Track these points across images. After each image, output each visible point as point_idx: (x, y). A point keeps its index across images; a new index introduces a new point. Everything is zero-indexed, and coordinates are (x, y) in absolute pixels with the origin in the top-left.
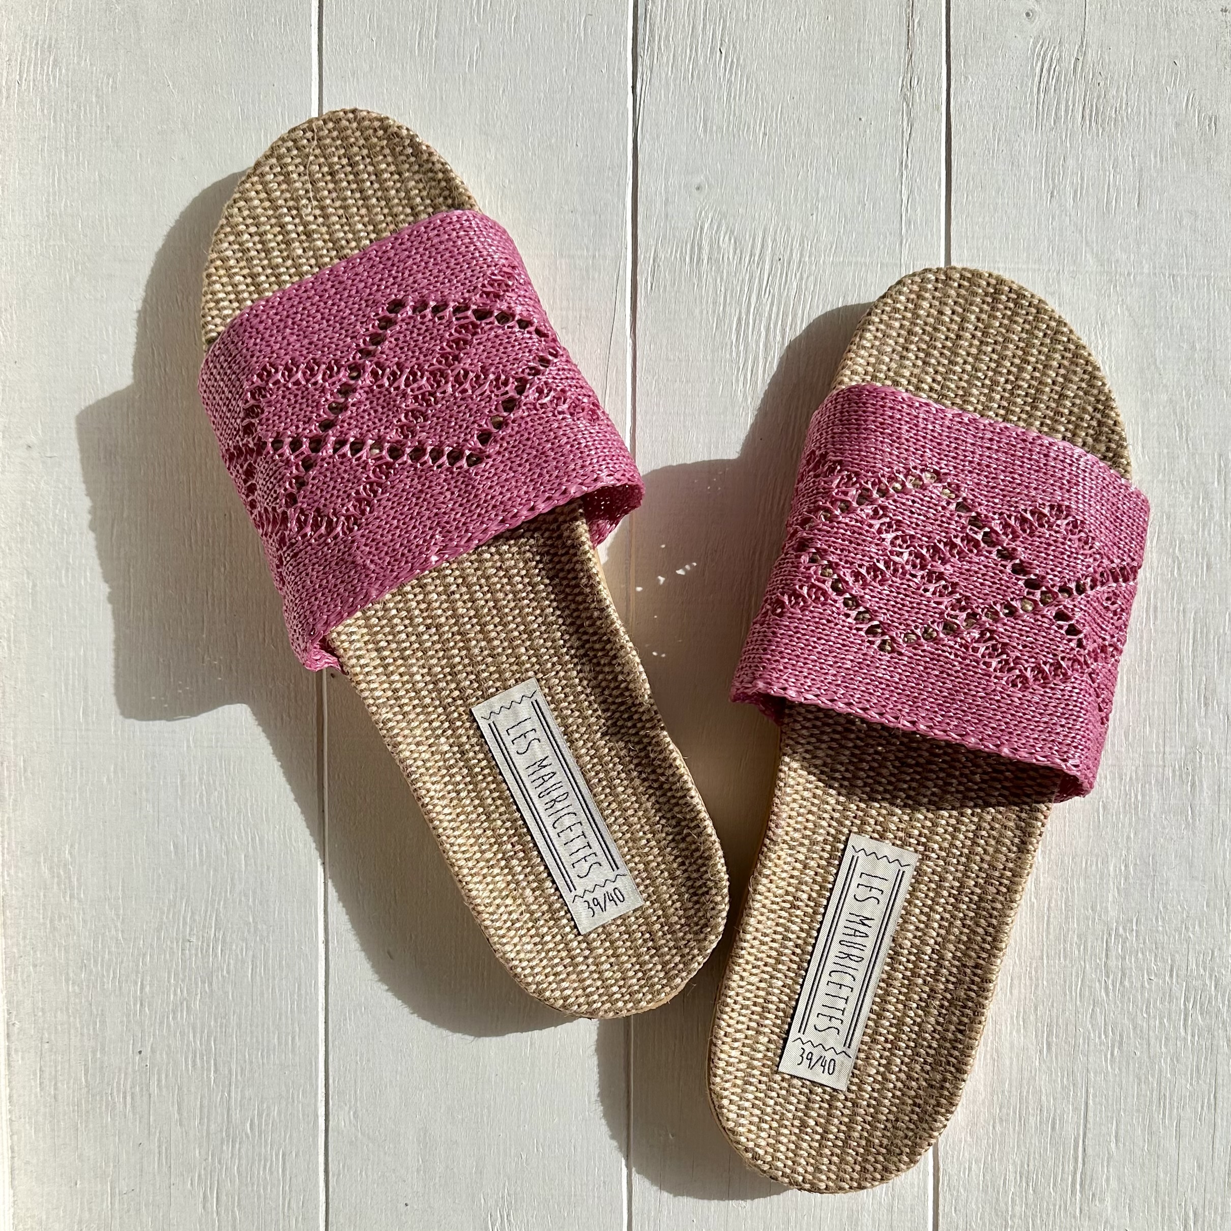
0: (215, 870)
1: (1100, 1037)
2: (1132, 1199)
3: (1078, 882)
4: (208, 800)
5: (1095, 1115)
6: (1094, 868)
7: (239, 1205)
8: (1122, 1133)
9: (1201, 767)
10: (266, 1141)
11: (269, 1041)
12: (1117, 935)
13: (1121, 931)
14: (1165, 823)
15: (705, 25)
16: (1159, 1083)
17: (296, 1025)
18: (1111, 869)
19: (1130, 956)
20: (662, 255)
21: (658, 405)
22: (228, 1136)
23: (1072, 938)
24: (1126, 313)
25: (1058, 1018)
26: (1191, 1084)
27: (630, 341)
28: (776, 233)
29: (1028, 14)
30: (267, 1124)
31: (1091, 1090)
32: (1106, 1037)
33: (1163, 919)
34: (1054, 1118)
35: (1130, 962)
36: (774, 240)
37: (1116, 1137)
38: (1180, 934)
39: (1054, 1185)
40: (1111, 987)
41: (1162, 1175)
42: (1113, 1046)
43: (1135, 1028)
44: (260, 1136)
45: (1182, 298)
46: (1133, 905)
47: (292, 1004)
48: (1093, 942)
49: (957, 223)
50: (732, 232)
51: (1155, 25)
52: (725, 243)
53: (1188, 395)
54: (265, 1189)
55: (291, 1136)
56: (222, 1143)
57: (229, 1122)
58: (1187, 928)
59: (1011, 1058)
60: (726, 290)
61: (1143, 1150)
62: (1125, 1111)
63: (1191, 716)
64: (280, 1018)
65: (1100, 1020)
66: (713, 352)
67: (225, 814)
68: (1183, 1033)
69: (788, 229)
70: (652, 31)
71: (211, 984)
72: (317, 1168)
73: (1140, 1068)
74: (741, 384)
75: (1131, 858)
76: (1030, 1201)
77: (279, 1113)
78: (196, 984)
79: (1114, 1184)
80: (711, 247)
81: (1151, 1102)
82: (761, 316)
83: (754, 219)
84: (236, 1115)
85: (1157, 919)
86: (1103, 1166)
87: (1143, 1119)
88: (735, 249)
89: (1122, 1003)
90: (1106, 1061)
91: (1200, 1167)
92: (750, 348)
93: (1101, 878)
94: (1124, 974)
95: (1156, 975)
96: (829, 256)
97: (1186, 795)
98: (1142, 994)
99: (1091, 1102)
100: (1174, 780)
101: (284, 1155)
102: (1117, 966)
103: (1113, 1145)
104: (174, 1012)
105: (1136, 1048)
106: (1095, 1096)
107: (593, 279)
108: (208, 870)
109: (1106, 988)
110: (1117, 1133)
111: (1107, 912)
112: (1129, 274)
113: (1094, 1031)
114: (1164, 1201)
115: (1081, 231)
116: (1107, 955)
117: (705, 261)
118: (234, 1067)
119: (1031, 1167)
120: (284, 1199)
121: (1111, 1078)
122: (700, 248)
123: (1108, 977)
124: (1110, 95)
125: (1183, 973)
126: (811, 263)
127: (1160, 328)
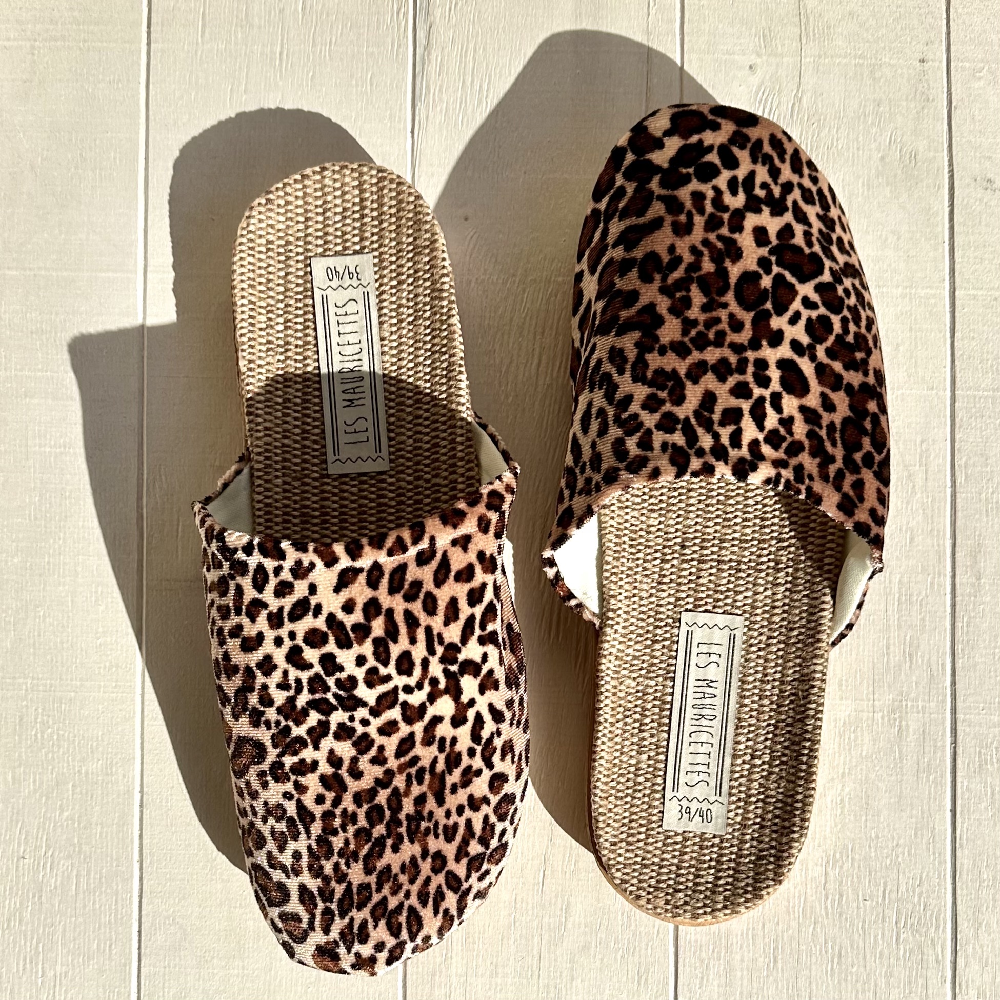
0: (47, 798)
4: (42, 737)
11: (89, 949)
12: (835, 862)
13: (838, 856)
15: (473, 81)
29: (751, 67)
43: (852, 946)
51: (862, 75)
59: (742, 970)
67: (56, 749)
70: (428, 87)
71: (40, 897)
78: (28, 896)
85: (870, 847)
94: (841, 896)
104: (9, 920)
108: (41, 797)
109: (826, 908)
124: (822, 135)
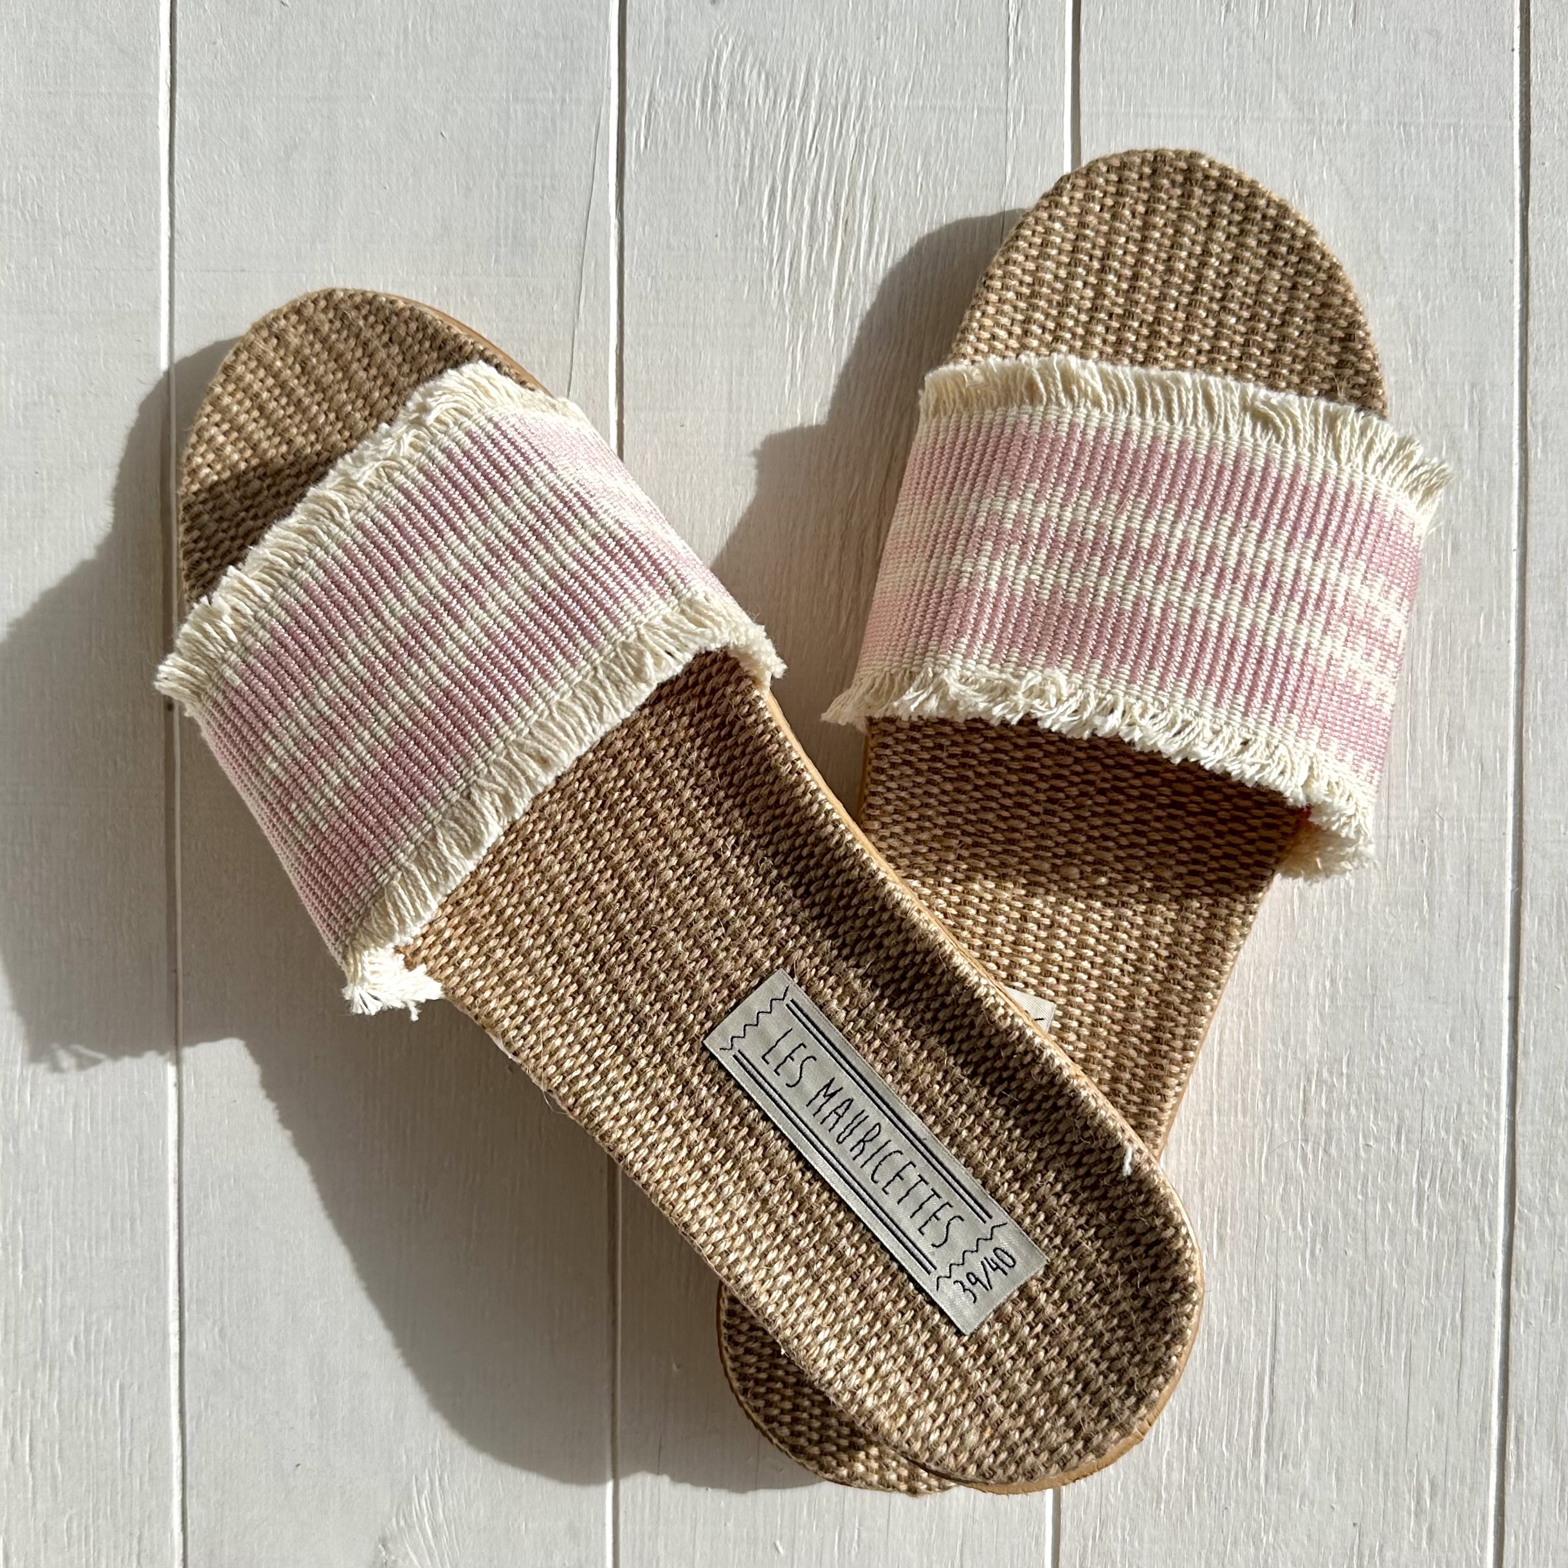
1: (1295, 1228)
2: (1340, 1462)
3: (1263, 1005)
5: (1288, 1341)
6: (1286, 983)
7: (60, 1457)
8: (1326, 1367)
9: (1442, 839)
10: (96, 1368)
14: (1390, 919)
16: (1381, 1297)
17: (137, 1204)
18: (1311, 985)
19: (1339, 1111)
20: (660, 97)
21: (655, 314)
22: (43, 1359)
23: (1254, 1085)
24: (1337, 181)
25: (1234, 1199)
26: (1427, 1298)
27: (614, 222)
28: (825, 66)
30: (97, 1345)
31: (1282, 1306)
32: (1304, 1227)
33: (1387, 1059)
34: (1228, 1348)
35: (1340, 1121)
36: (823, 76)
37: (1320, 1373)
38: (1412, 1080)
39: (1229, 1441)
40: (1310, 1156)
41: (1384, 1429)
42: (1314, 1241)
44: (88, 1360)
45: (1417, 154)
46: (1343, 1036)
47: (131, 1173)
48: (1284, 1091)
49: (1090, 50)
50: (762, 64)
52: (752, 78)
53: (1426, 297)
54: (96, 1434)
55: (131, 1362)
56: (36, 1368)
57: (44, 1340)
58: (1422, 1072)
60: (753, 147)
61: (1357, 1392)
62: (1330, 1336)
63: (1427, 764)
64: (114, 1194)
65: (1296, 1203)
66: (735, 236)
68: (1415, 1224)
69: (844, 60)
72: (168, 1406)
73: (1353, 1274)
74: (775, 283)
75: (1339, 970)
76: (1194, 1463)
77: (114, 1329)
79: (1315, 1441)
80: (732, 85)
81: (1369, 1323)
82: (804, 185)
83: (793, 44)
84: (54, 1330)
86: (1298, 1416)
87: (1358, 1346)
88: (767, 88)
89: (1327, 1178)
90: (1304, 1263)
91: (1439, 1418)
92: (788, 231)
93: (1297, 1000)
95: (1376, 1140)
96: (903, 98)
97: (1421, 878)
98: (1356, 1165)
99: (1281, 1322)
100: (1402, 856)
101: (122, 1387)
102: (1319, 1126)
103: (1314, 1386)
105: (1347, 1243)
106: (1287, 1314)
107: (562, 133)
110: (1319, 1367)
111: (1304, 1047)
112: (1340, 122)
113: (1286, 1219)
114: (1387, 1466)
115: (1269, 61)
116: (1305, 1110)
117: (724, 106)
118: (50, 1262)
119: (1196, 1415)
120: (123, 1450)
121: (1310, 1287)
122: (716, 87)
123: (1306, 1141)
125: (1415, 1136)
126: (876, 108)
127: (1385, 200)
